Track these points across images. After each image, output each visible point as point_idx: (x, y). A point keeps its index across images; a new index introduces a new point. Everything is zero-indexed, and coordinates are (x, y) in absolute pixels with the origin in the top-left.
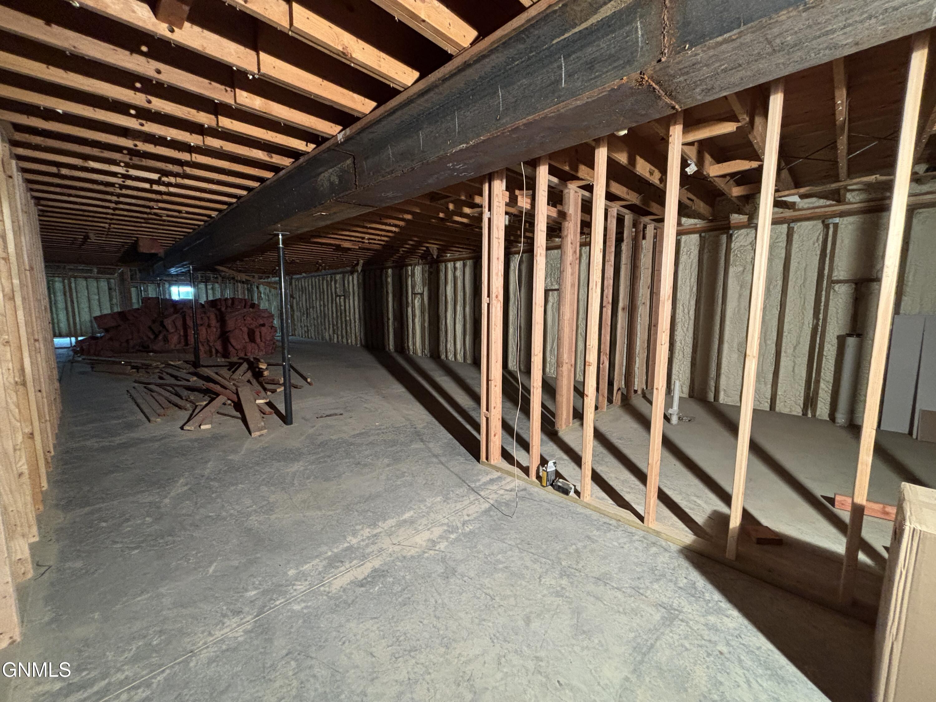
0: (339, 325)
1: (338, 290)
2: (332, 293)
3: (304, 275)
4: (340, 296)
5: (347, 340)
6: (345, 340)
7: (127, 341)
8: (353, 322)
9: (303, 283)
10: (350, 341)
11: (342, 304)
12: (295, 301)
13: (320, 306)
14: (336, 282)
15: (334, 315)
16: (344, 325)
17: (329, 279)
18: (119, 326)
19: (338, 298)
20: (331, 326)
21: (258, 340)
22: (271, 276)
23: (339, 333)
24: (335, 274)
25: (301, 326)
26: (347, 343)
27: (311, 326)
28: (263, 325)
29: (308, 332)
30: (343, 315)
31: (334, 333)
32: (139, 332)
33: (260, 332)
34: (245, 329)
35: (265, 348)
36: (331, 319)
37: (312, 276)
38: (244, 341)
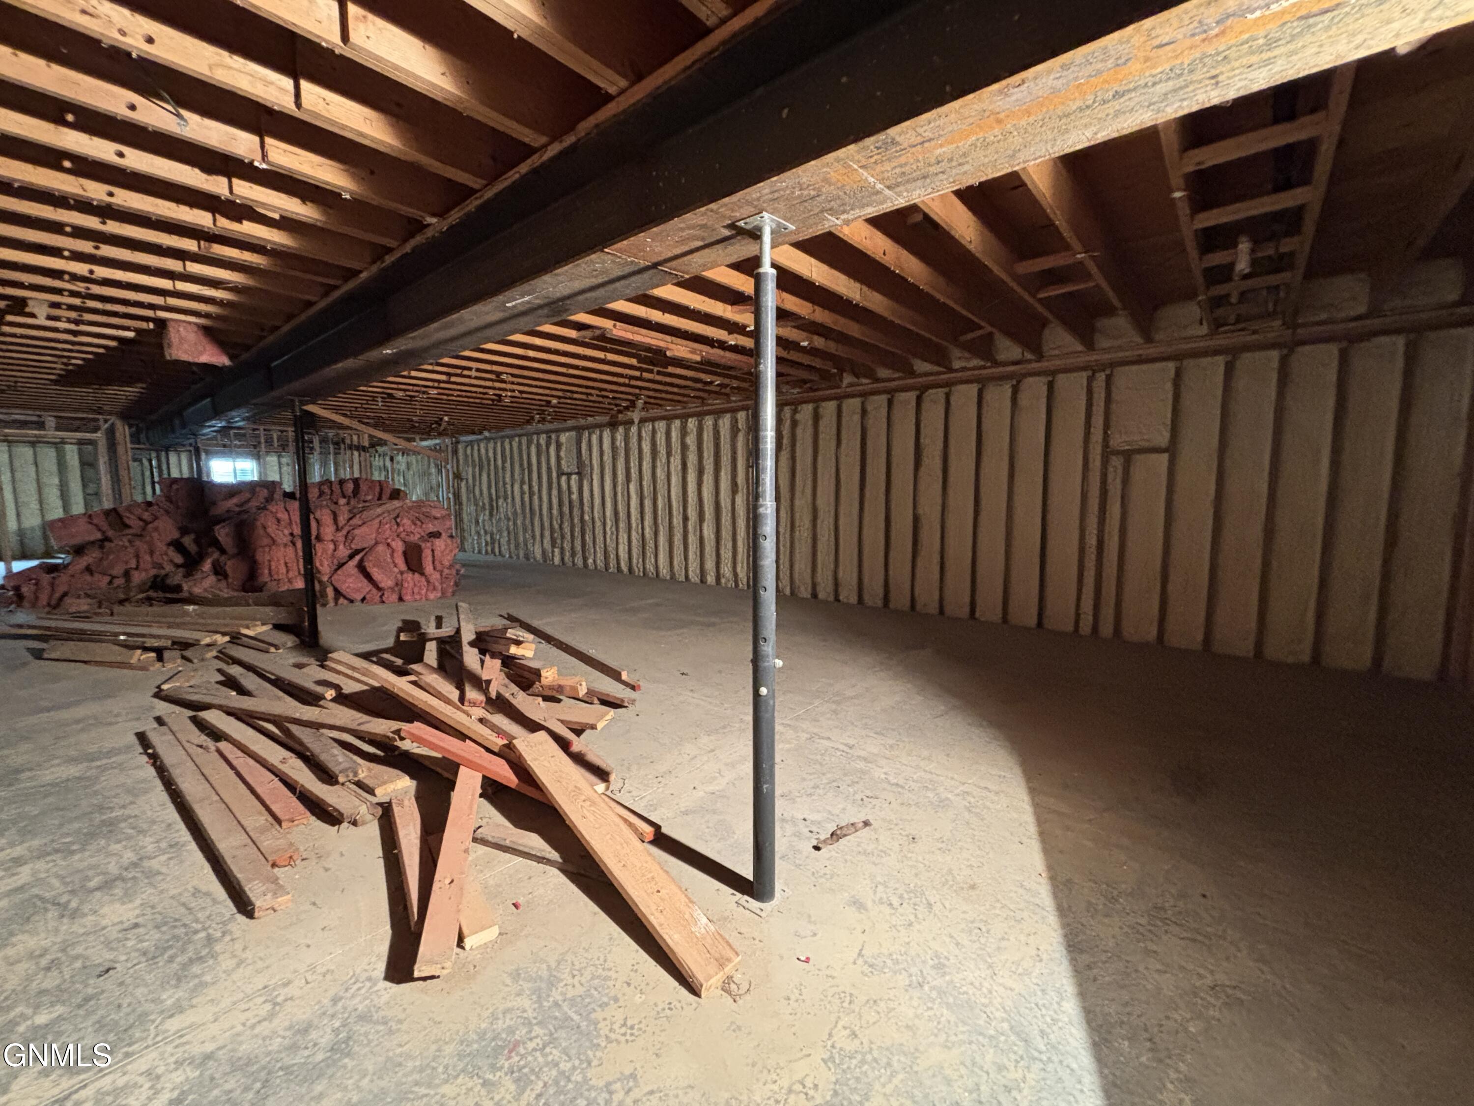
0: (567, 530)
1: (563, 462)
2: (549, 469)
3: (486, 434)
4: (569, 475)
5: (585, 559)
6: (579, 561)
7: (127, 574)
8: (598, 524)
9: (483, 451)
10: (590, 561)
11: (575, 489)
12: (463, 484)
13: (522, 493)
14: (559, 446)
15: (555, 512)
16: (577, 529)
17: (543, 442)
18: (107, 539)
19: (564, 479)
20: (547, 533)
21: (428, 568)
22: (417, 437)
23: (567, 546)
24: (558, 431)
25: (478, 533)
26: (586, 565)
27: (500, 531)
28: (437, 535)
29: (493, 543)
30: (576, 512)
31: (553, 545)
32: (152, 553)
33: (433, 551)
34: (399, 546)
35: (442, 583)
36: (545, 518)
37: (503, 437)
38: (396, 570)
